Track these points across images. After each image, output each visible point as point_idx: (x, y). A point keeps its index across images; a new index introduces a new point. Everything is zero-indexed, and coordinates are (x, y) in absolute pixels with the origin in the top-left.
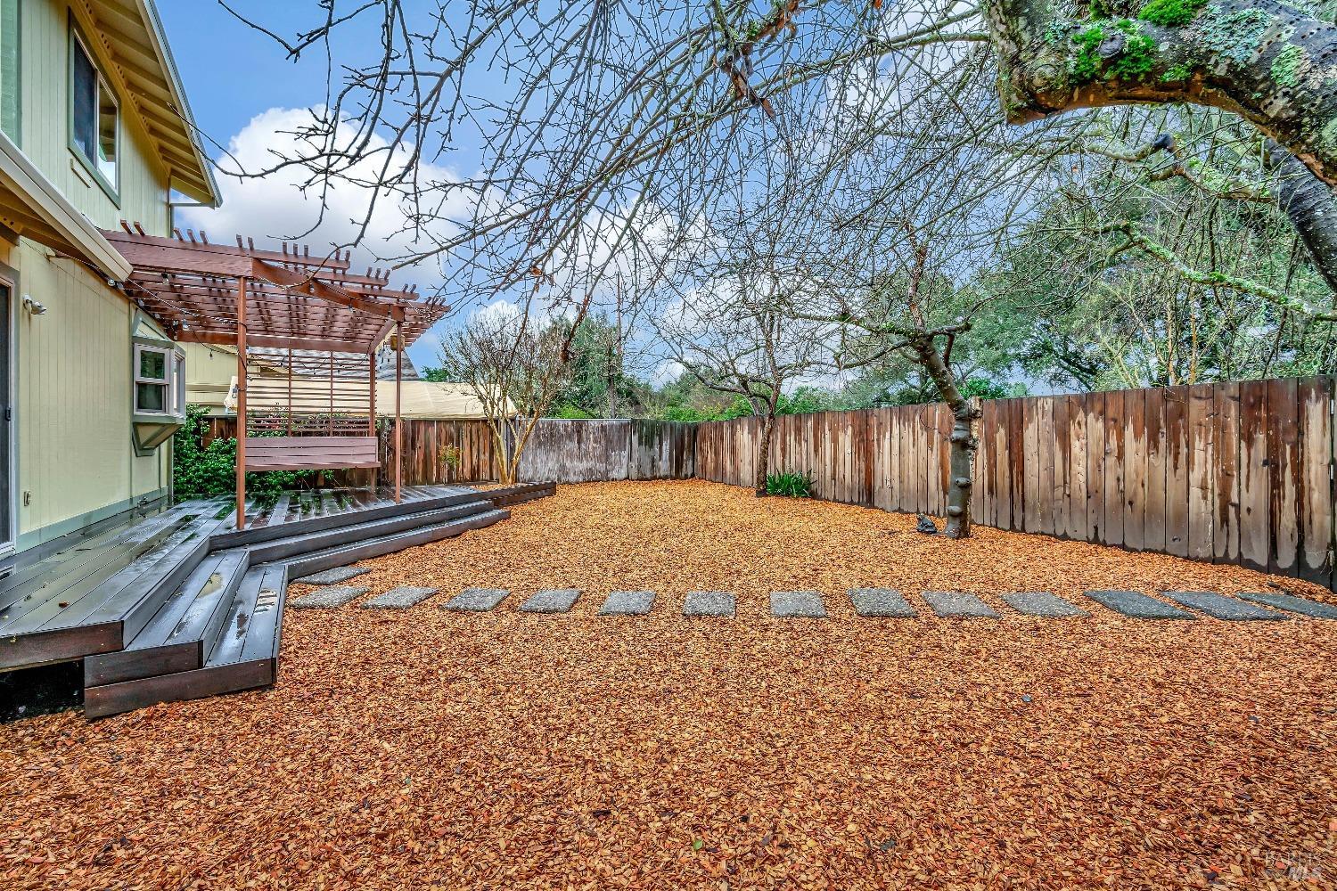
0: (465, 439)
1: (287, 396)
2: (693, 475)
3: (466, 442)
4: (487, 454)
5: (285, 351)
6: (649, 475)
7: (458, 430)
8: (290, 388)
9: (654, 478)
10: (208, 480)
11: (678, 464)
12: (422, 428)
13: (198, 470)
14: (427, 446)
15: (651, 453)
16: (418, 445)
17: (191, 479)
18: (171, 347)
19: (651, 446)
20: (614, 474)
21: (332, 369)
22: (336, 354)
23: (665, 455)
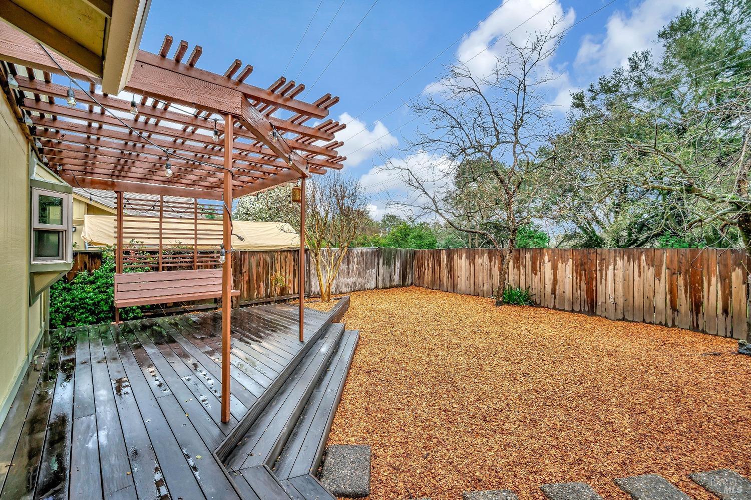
0: (277, 265)
1: (158, 236)
2: (412, 284)
3: (278, 266)
4: (291, 275)
5: (156, 197)
6: (388, 285)
7: (272, 258)
8: (161, 229)
9: (391, 287)
10: (74, 309)
11: (404, 276)
12: (247, 256)
13: (65, 300)
14: (250, 270)
15: (390, 270)
16: (244, 270)
17: (58, 309)
18: (69, 192)
19: (390, 266)
20: (369, 286)
21: (196, 213)
22: (200, 201)
23: (397, 271)
